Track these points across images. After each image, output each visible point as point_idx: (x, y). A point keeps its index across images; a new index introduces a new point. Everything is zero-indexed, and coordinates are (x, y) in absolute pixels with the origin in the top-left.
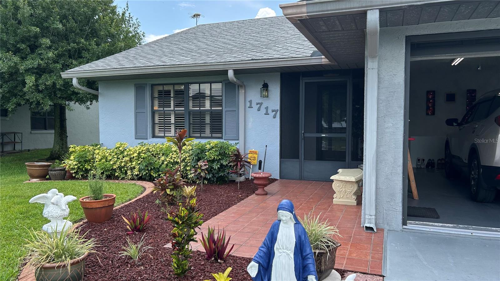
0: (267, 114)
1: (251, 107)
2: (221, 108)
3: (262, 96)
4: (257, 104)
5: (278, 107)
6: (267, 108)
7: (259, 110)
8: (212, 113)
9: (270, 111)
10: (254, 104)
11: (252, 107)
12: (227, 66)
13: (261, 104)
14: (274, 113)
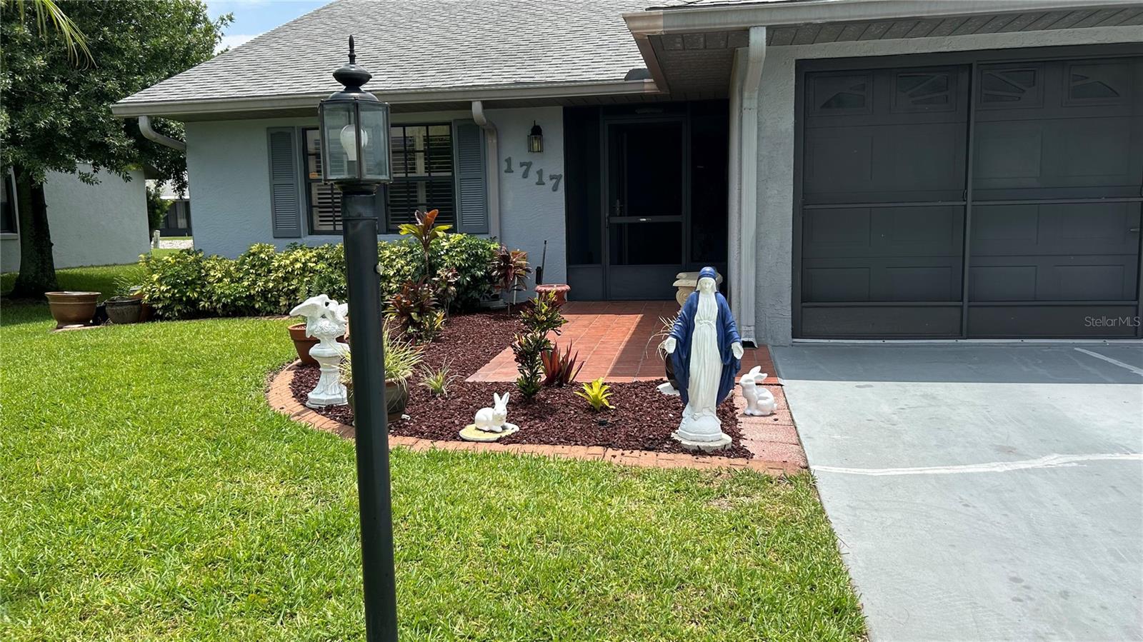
0: (540, 183)
1: (509, 170)
2: (449, 174)
3: (531, 150)
4: (522, 165)
5: (560, 170)
6: (540, 173)
7: (525, 175)
8: (431, 185)
9: (546, 178)
10: (515, 166)
11: (513, 172)
12: (470, 95)
13: (529, 165)
14: (554, 181)
